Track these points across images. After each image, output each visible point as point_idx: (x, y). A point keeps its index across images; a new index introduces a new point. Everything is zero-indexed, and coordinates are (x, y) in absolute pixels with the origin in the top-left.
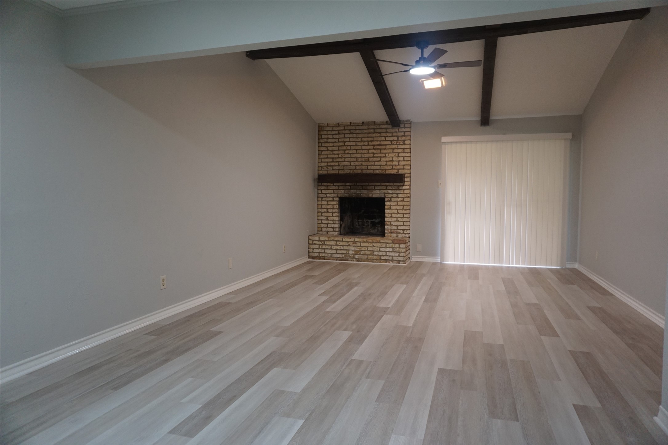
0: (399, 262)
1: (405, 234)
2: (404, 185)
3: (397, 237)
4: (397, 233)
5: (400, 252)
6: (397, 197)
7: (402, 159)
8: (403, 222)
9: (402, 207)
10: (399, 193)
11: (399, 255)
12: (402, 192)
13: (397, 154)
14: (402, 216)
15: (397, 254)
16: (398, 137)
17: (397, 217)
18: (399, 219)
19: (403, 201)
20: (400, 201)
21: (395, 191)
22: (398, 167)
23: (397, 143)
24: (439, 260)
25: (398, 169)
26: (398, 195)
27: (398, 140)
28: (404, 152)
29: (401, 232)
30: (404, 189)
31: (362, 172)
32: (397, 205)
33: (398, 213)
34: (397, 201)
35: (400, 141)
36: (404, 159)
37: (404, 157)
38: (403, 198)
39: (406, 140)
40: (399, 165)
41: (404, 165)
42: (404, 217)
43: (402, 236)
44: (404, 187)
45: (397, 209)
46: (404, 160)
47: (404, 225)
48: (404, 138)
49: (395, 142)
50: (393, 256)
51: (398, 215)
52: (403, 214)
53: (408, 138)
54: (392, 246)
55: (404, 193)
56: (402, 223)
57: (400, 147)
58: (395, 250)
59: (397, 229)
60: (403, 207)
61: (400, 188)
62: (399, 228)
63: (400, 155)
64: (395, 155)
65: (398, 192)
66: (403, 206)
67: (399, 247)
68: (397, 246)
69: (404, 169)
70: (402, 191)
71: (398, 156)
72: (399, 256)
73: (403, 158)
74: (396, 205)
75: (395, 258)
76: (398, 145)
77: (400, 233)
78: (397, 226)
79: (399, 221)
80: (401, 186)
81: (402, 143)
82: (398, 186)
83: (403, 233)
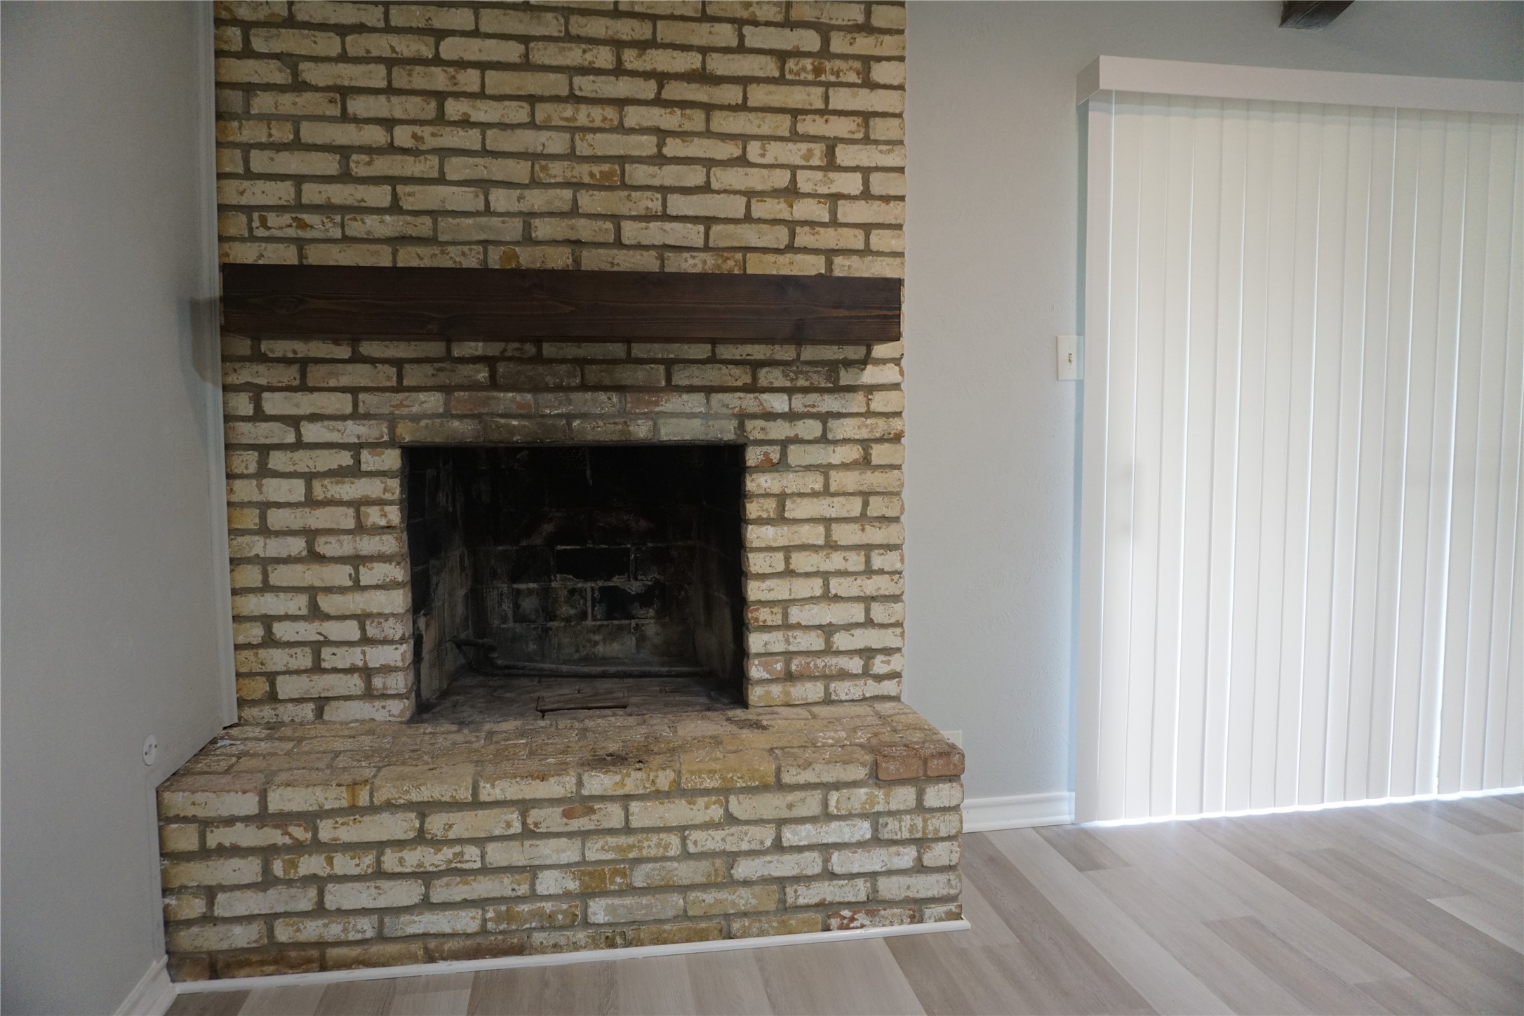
0: (916, 908)
1: (879, 678)
2: (864, 362)
3: (828, 701)
4: (827, 678)
5: (922, 843)
6: (824, 439)
7: (852, 184)
8: (868, 600)
9: (855, 506)
10: (839, 415)
11: (919, 859)
12: (856, 403)
13: (818, 149)
14: (855, 562)
15: (906, 857)
16: (825, 31)
17: (825, 576)
18: (837, 586)
19: (865, 463)
20: (844, 466)
21: (813, 398)
22: (828, 238)
23: (818, 71)
24: (1064, 813)
25: (830, 254)
26: (832, 423)
27: (825, 52)
28: (867, 140)
29: (855, 665)
30: (871, 389)
31: (577, 261)
32: (826, 492)
33: (831, 546)
34: (825, 470)
35: (838, 64)
36: (866, 183)
37: (866, 172)
38: (866, 444)
39: (879, 59)
40: (834, 223)
41: (867, 228)
42: (869, 572)
43: (857, 694)
44: (871, 375)
45: (827, 522)
46: (866, 195)
47: (869, 623)
48: (864, 44)
49: (808, 63)
50: (873, 875)
51: (836, 561)
52: (868, 548)
53: (888, 45)
54: (872, 800)
55: (869, 414)
56: (856, 613)
57: (841, 99)
58: (892, 828)
59: (829, 651)
60: (866, 504)
61: (846, 378)
62: (842, 641)
63: (845, 155)
64: (810, 154)
65: (830, 403)
66: (866, 495)
67: (920, 808)
68: (904, 796)
69: (867, 251)
70: (860, 397)
71: (831, 165)
72: (920, 868)
73: (858, 177)
74: (815, 494)
75: (890, 888)
76: (828, 85)
77: (844, 675)
78: (828, 630)
79: (837, 598)
80: (848, 363)
81: (852, 78)
82: (833, 367)
83: (866, 673)
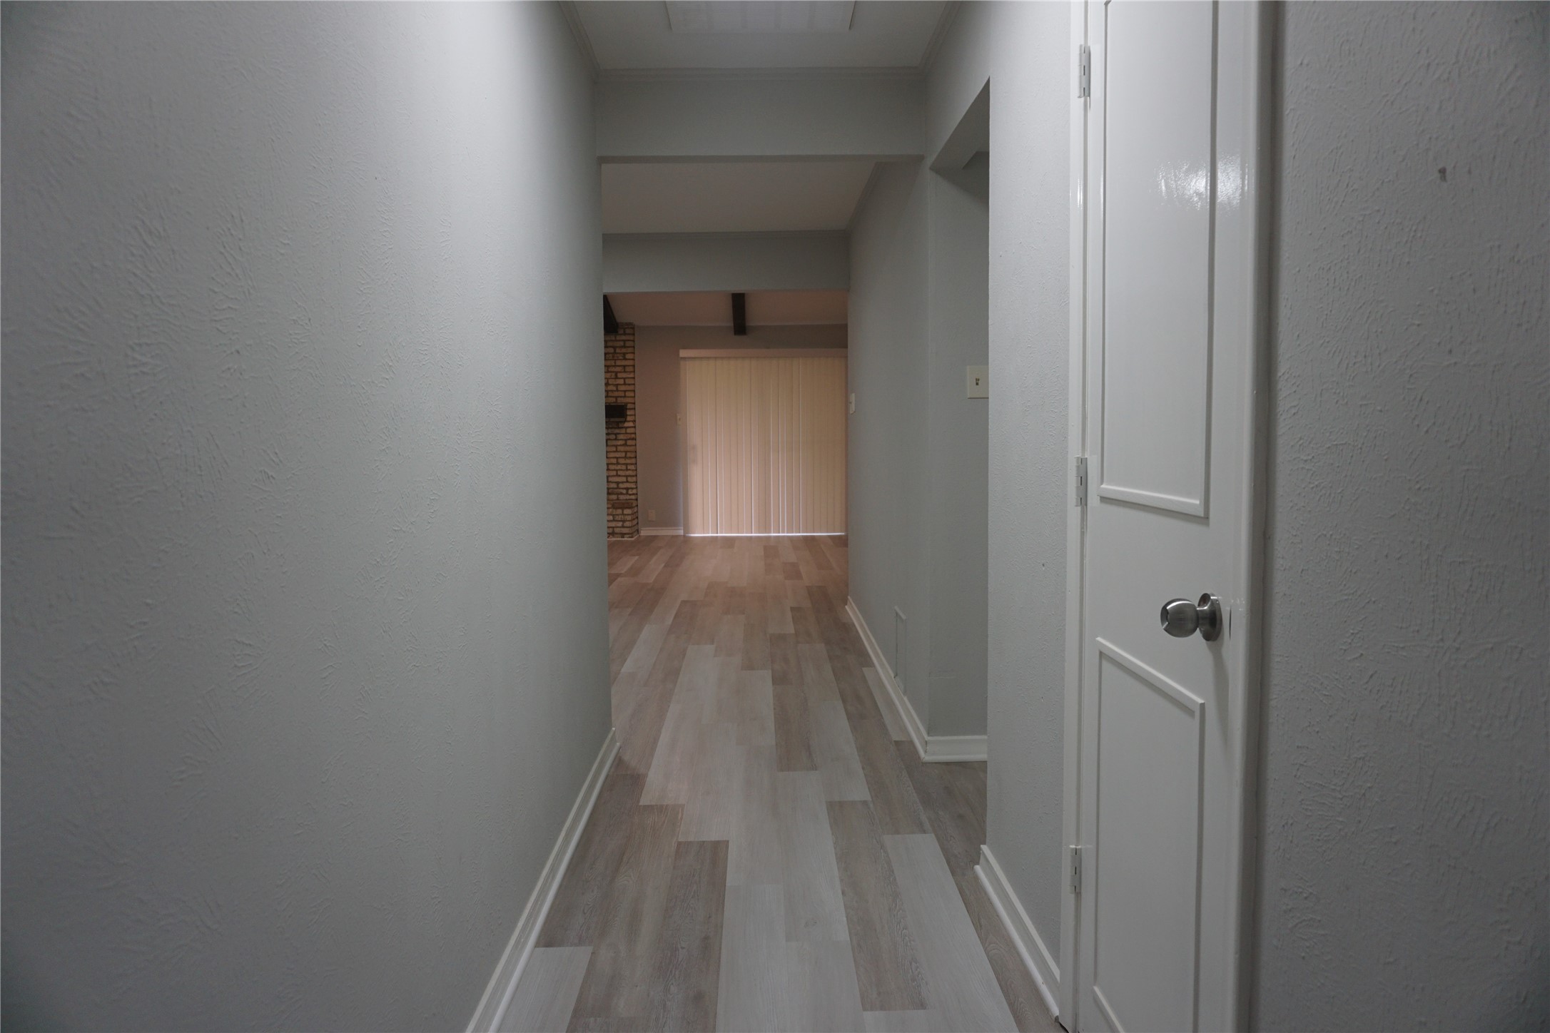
0: (623, 535)
1: (630, 495)
2: (625, 421)
3: (618, 499)
4: (618, 494)
5: (624, 521)
6: (616, 439)
7: (621, 381)
8: (627, 476)
9: (623, 455)
10: (619, 434)
11: (623, 525)
12: (623, 431)
13: (613, 374)
14: (624, 467)
15: (620, 524)
16: (615, 348)
17: (617, 470)
18: (620, 473)
19: (625, 445)
20: (621, 445)
21: (613, 430)
22: (616, 394)
23: (613, 357)
24: (681, 532)
25: (616, 397)
26: (618, 436)
27: (615, 352)
28: (625, 372)
29: (624, 491)
30: (627, 428)
32: (616, 451)
33: (618, 463)
34: (616, 446)
35: (618, 355)
36: (625, 381)
37: (624, 379)
38: (626, 440)
39: (627, 353)
40: (617, 390)
41: (625, 391)
42: (627, 470)
43: (625, 498)
44: (626, 424)
45: (617, 458)
46: (625, 384)
47: (627, 482)
48: (624, 350)
49: (611, 355)
50: (613, 527)
51: (619, 467)
52: (627, 464)
53: (630, 350)
54: (612, 511)
55: (626, 433)
56: (624, 479)
57: (618, 363)
58: (617, 518)
59: (618, 488)
60: (626, 454)
61: (620, 425)
62: (621, 486)
63: (619, 375)
64: (611, 376)
65: (617, 431)
66: (626, 452)
67: (623, 514)
68: (619, 511)
69: (625, 396)
70: (624, 430)
71: (616, 378)
72: (623, 527)
73: (623, 380)
74: (614, 452)
75: (617, 530)
76: (615, 360)
77: (622, 494)
78: (618, 483)
79: (620, 476)
80: (621, 422)
81: (621, 358)
82: (618, 423)
83: (627, 493)
